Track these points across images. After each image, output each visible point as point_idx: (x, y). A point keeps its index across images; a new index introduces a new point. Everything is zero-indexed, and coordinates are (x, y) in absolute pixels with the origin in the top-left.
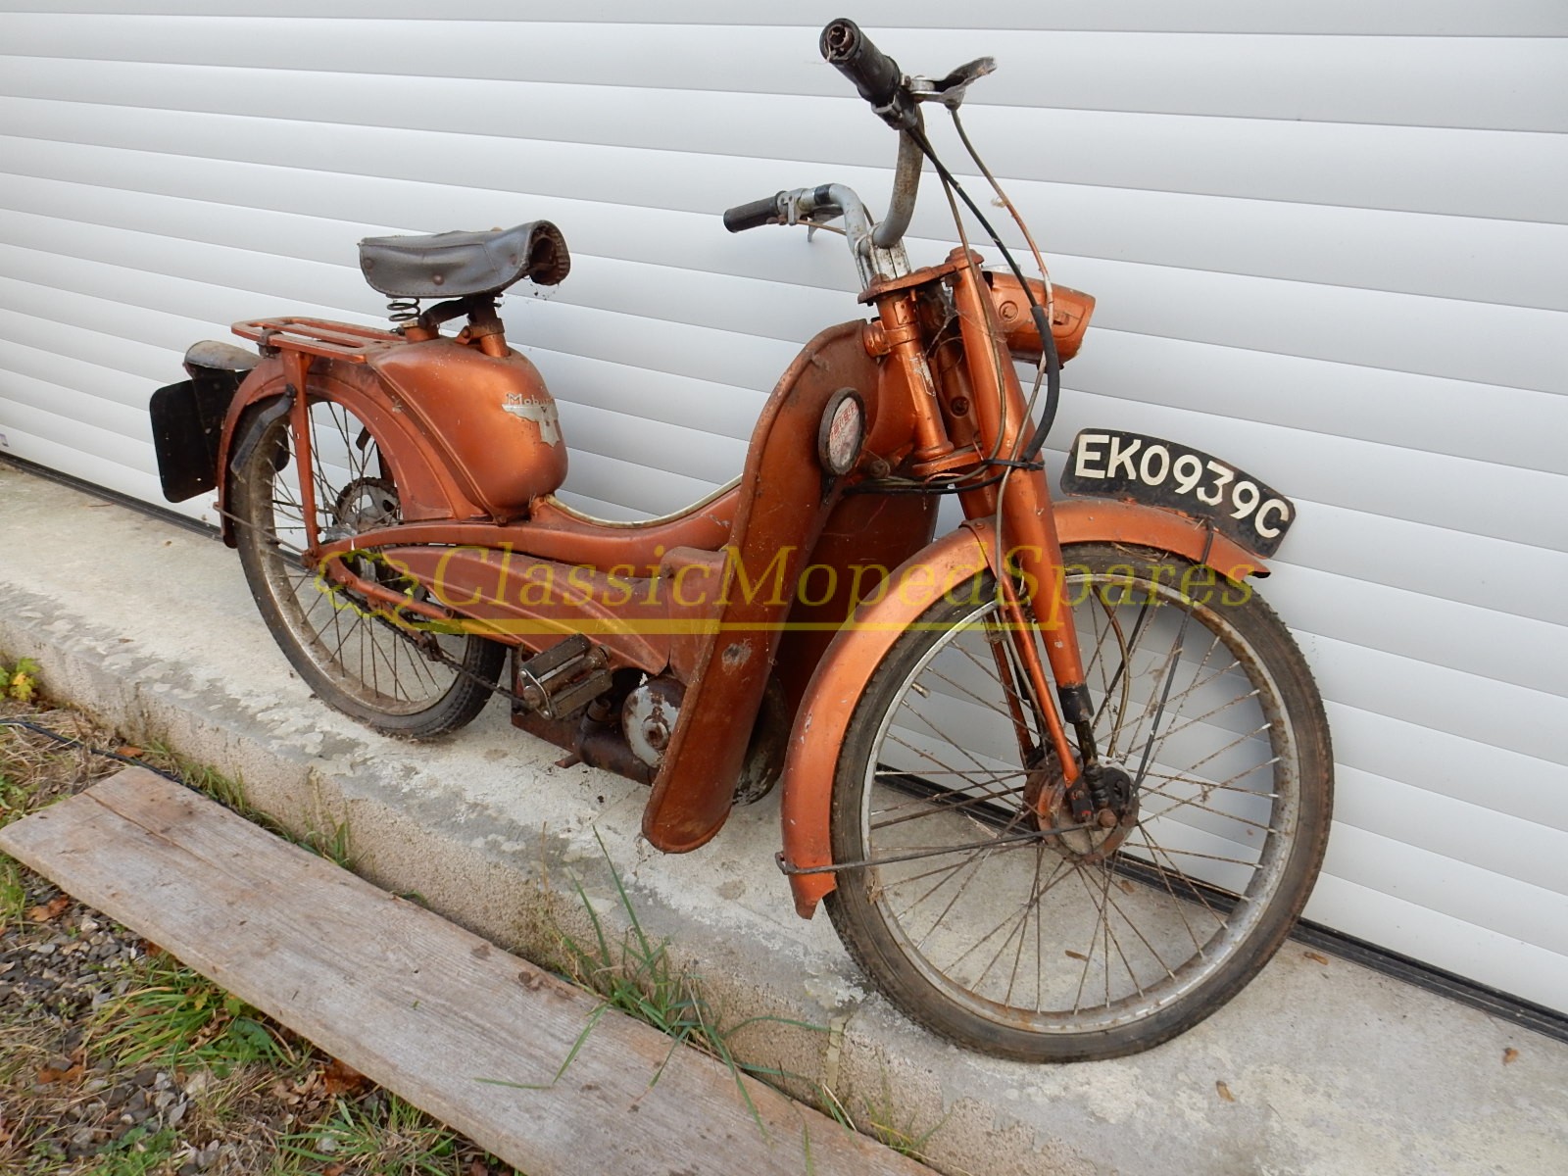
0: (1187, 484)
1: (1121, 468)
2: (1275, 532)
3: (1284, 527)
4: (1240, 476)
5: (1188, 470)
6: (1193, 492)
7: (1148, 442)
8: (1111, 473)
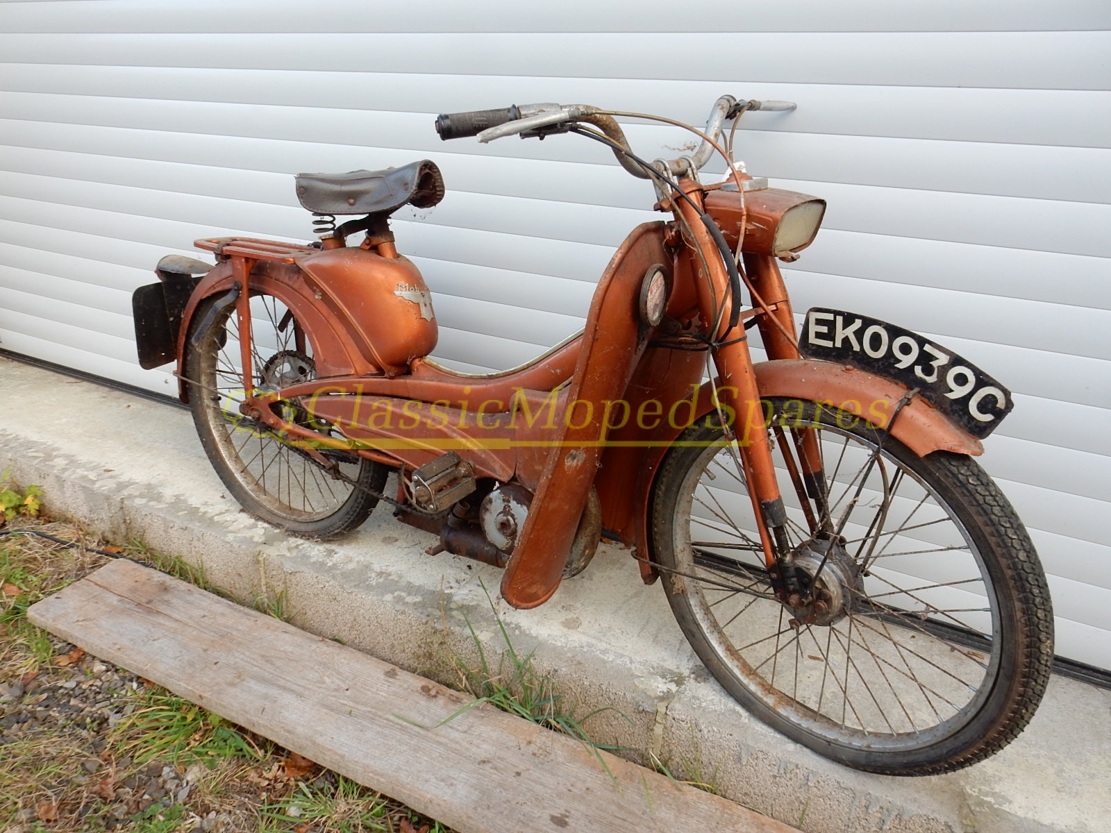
0: (906, 361)
1: (846, 340)
2: (989, 417)
3: (1000, 415)
4: (957, 361)
5: (906, 349)
6: (911, 369)
7: (868, 322)
8: (838, 344)
